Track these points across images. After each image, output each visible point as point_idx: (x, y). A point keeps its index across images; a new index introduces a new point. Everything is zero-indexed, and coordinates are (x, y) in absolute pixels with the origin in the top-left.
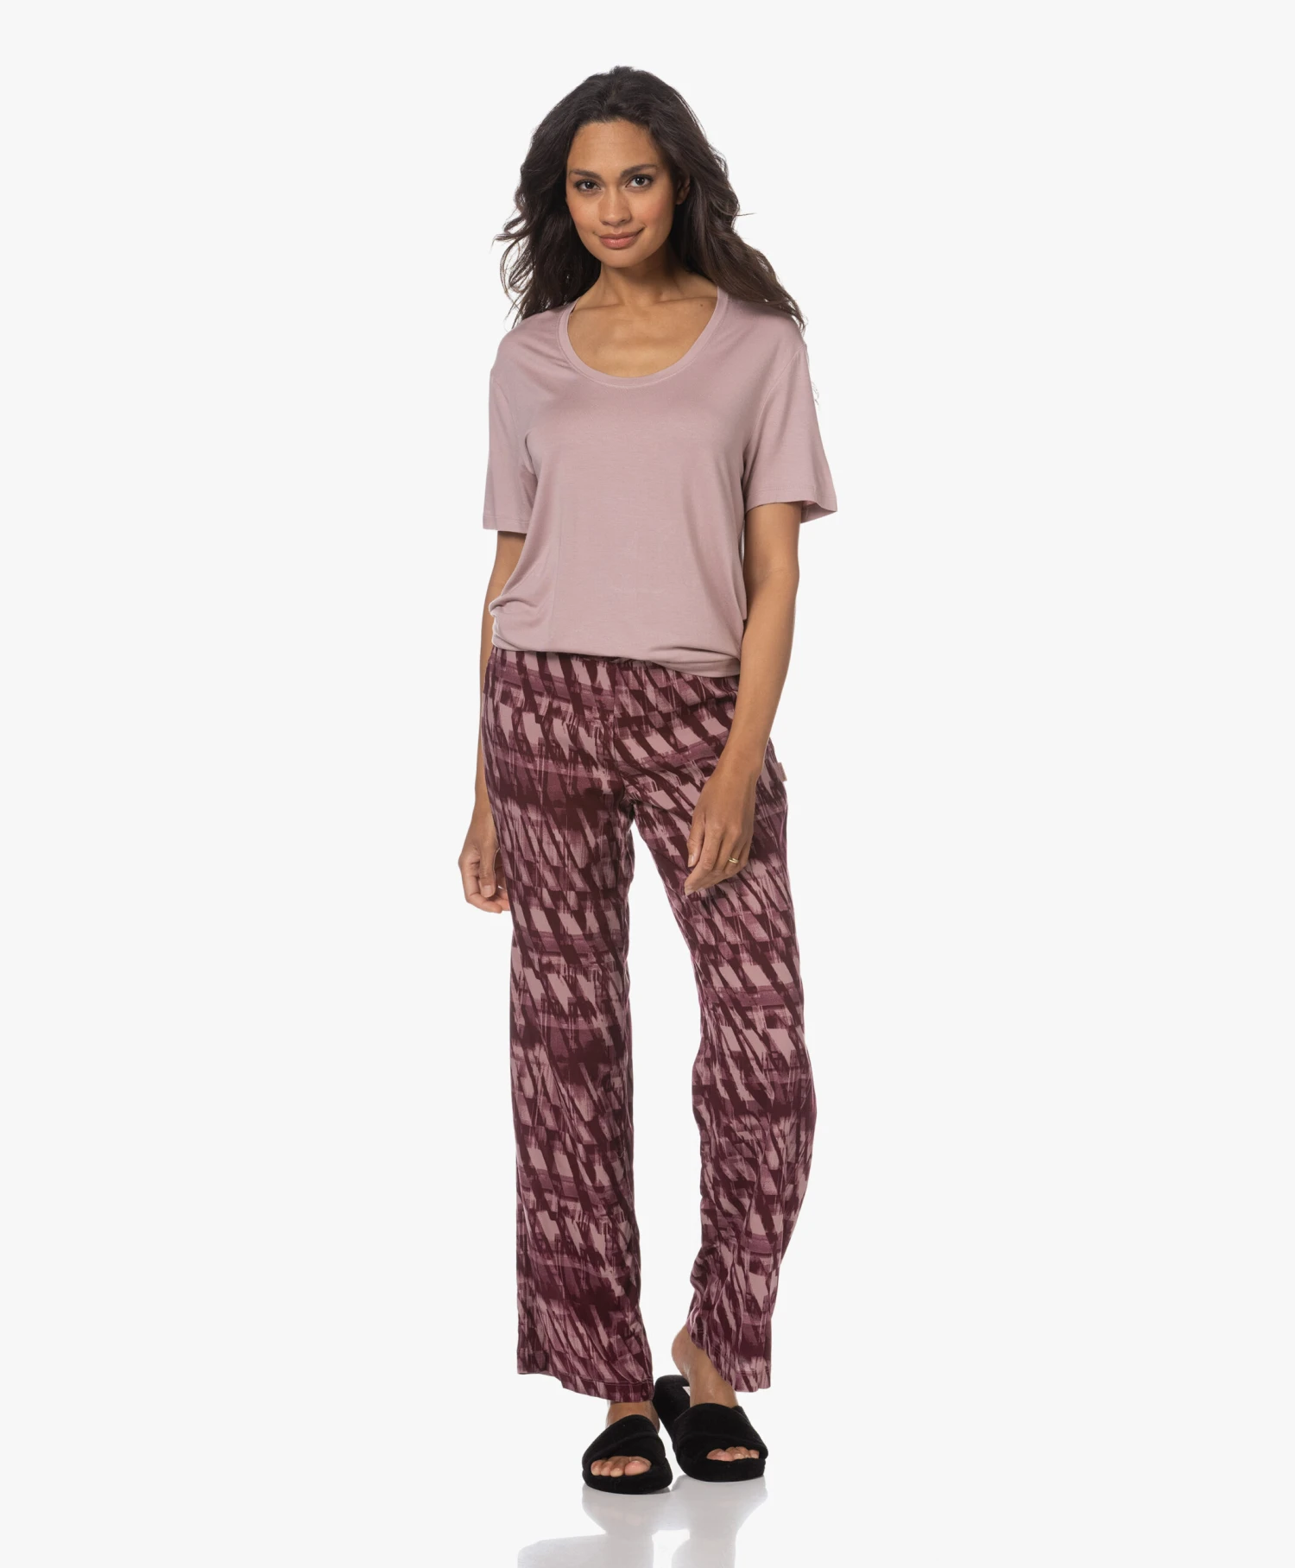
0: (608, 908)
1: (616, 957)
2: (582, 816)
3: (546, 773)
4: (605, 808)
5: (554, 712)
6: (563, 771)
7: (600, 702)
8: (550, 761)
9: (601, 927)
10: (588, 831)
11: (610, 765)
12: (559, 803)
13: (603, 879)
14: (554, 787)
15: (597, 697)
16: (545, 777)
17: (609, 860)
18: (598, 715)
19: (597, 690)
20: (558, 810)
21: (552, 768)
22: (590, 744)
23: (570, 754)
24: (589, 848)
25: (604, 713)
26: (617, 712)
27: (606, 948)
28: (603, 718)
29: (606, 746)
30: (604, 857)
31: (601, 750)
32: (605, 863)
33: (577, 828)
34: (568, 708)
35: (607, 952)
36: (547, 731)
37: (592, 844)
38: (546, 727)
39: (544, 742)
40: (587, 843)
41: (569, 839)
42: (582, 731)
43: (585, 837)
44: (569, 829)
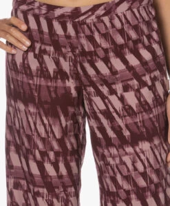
0: (71, 161)
1: (76, 189)
2: (59, 110)
3: (40, 85)
4: (73, 106)
5: (43, 52)
6: (49, 84)
7: (70, 43)
8: (42, 79)
9: (68, 172)
10: (62, 118)
11: (77, 77)
12: (46, 102)
13: (72, 144)
14: (44, 93)
15: (69, 41)
16: (39, 88)
17: (73, 133)
18: (70, 50)
19: (68, 37)
20: (46, 106)
21: (43, 82)
22: (66, 66)
23: (54, 74)
24: (62, 128)
25: (73, 49)
26: (80, 48)
27: (71, 184)
28: (73, 51)
29: (75, 66)
30: (70, 132)
31: (72, 68)
32: (70, 136)
33: (57, 116)
34: (51, 49)
35: (71, 186)
36: (42, 62)
37: (64, 125)
38: (41, 60)
39: (39, 68)
40: (61, 124)
41: (51, 122)
42: (62, 59)
43: (60, 121)
44: (51, 117)
